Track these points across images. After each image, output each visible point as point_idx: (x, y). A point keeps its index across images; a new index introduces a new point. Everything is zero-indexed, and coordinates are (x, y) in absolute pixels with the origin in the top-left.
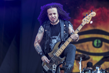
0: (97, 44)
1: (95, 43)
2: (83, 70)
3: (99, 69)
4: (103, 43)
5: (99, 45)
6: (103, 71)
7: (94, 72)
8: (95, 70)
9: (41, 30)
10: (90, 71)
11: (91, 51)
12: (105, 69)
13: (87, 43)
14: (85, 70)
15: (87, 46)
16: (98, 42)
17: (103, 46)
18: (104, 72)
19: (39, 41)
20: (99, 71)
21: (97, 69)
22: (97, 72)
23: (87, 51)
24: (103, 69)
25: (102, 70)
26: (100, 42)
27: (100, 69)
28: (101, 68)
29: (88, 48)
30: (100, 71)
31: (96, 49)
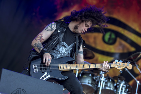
0: (109, 39)
1: (107, 36)
2: (82, 72)
3: (103, 75)
4: (118, 39)
5: (111, 41)
6: (109, 79)
7: (96, 77)
8: (99, 76)
9: (52, 28)
10: (90, 75)
11: (99, 47)
12: (112, 77)
13: (96, 34)
14: (84, 72)
15: (95, 38)
16: (110, 36)
17: (117, 43)
18: (111, 80)
19: (42, 40)
20: (103, 78)
21: (102, 74)
22: (101, 78)
23: (93, 45)
24: (109, 75)
25: (107, 78)
26: (113, 36)
27: (106, 75)
28: (108, 75)
29: (95, 42)
30: (105, 79)
31: (106, 45)
